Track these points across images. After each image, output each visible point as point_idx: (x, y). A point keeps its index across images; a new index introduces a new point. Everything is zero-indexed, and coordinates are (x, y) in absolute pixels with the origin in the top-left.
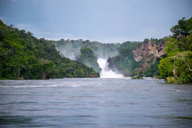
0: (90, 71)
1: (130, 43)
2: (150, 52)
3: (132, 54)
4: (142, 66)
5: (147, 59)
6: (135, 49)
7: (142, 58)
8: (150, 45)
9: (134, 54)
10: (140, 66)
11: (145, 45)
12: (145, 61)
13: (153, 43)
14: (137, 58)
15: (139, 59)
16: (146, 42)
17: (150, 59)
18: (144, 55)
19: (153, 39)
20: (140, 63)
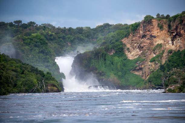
1: (110, 27)
2: (156, 42)
3: (121, 46)
4: (141, 69)
5: (150, 54)
6: (127, 36)
7: (140, 53)
8: (156, 27)
9: (125, 45)
10: (138, 68)
11: (145, 28)
12: (147, 58)
13: (162, 22)
14: (131, 53)
15: (134, 55)
16: (148, 21)
17: (157, 54)
18: (145, 47)
19: (161, 15)
20: (137, 61)
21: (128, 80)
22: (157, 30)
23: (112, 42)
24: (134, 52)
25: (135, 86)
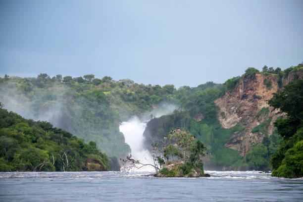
0: (86, 151)
2: (261, 104)
3: (213, 109)
4: (239, 142)
5: (253, 122)
6: (221, 96)
7: (238, 119)
8: (261, 85)
9: (218, 108)
10: (235, 140)
11: (247, 86)
12: (247, 127)
13: (270, 78)
14: (226, 119)
15: (231, 122)
16: (250, 76)
17: (262, 121)
18: (245, 112)
19: (270, 69)
20: (235, 131)
21: (220, 157)
22: (263, 88)
23: (200, 104)
24: (231, 119)
25: (230, 165)
